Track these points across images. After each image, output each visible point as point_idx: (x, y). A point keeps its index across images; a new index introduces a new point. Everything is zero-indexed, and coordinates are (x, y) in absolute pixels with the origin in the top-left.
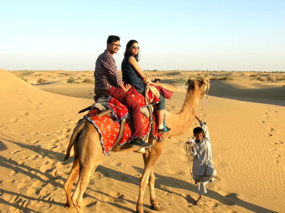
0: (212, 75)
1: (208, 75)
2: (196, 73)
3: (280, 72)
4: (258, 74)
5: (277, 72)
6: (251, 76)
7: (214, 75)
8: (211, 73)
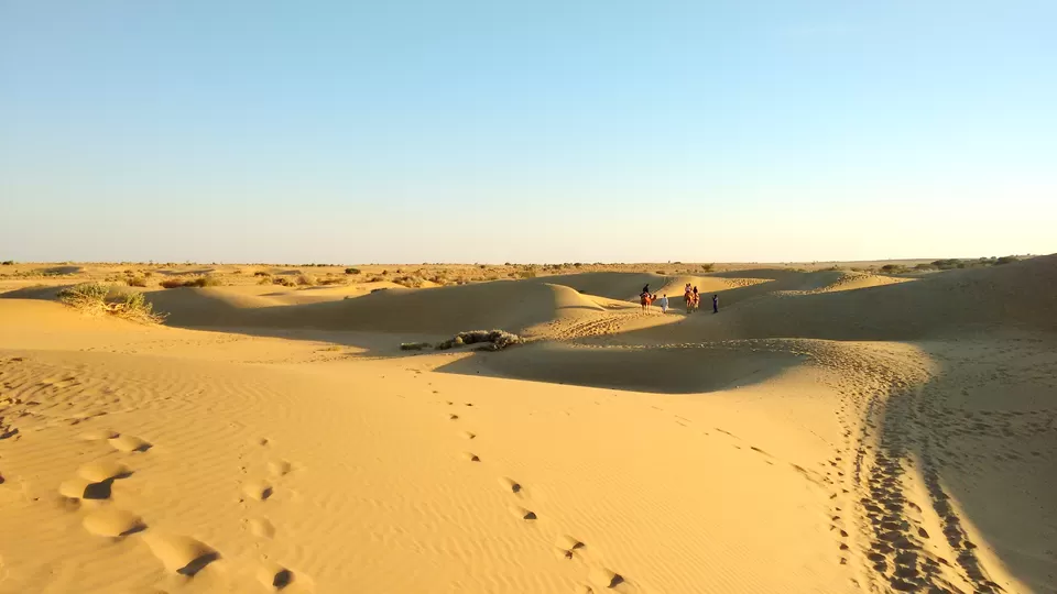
0: (163, 272)
1: (154, 274)
2: (122, 269)
3: (319, 266)
4: (271, 271)
5: (312, 265)
6: (257, 274)
7: (167, 273)
8: (162, 270)
